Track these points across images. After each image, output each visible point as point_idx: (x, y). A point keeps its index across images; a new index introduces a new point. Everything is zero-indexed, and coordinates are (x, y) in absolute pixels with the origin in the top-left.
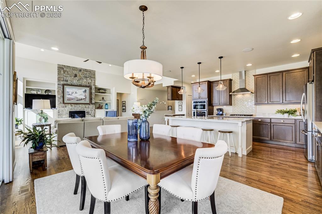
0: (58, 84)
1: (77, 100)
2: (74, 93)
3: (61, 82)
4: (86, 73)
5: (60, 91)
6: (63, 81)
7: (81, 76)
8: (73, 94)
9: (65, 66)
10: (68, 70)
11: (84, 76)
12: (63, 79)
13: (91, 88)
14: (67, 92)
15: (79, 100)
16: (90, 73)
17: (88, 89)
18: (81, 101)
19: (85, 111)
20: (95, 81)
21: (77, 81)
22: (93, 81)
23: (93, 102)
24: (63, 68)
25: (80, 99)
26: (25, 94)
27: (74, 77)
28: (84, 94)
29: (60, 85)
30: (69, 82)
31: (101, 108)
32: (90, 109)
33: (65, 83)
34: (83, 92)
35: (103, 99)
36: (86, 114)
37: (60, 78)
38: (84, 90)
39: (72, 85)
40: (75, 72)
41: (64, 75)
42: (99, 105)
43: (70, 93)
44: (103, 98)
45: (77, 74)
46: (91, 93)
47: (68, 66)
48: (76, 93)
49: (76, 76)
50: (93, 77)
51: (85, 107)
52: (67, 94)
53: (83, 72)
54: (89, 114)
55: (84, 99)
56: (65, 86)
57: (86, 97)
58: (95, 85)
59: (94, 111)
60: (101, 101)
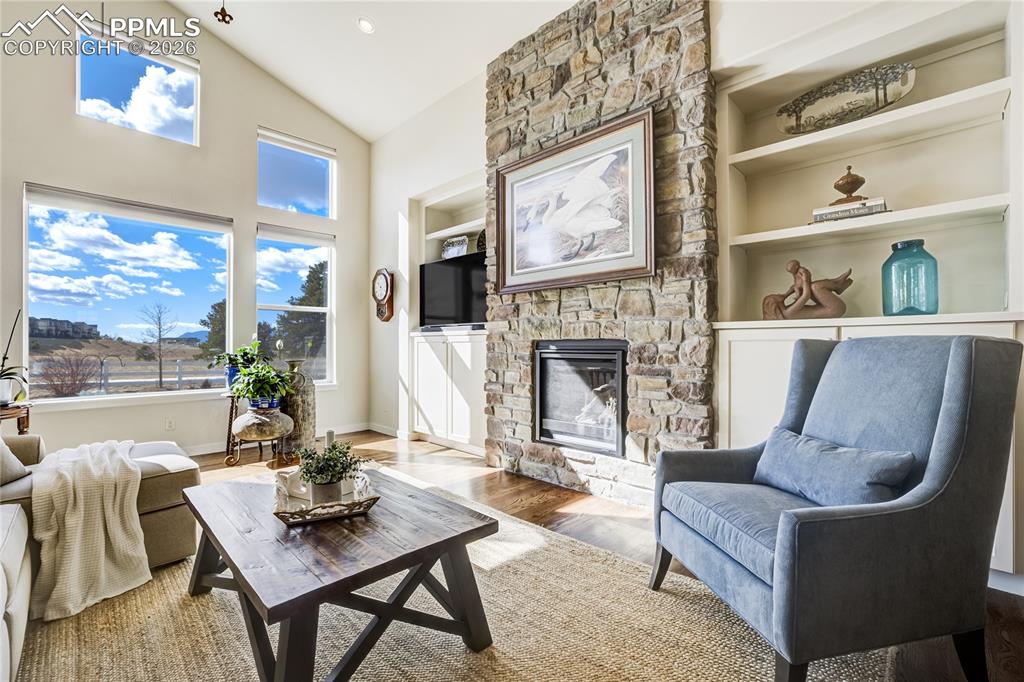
0: (488, 180)
3: (500, 159)
5: (493, 217)
6: (508, 146)
7: (593, 53)
9: (511, 51)
10: (523, 66)
11: (615, 39)
12: (506, 138)
14: (518, 213)
15: (577, 254)
18: (590, 257)
19: (624, 344)
20: (705, 26)
24: (503, 73)
26: (421, 267)
27: (556, 91)
29: (492, 181)
30: (528, 147)
32: (657, 328)
33: (514, 156)
34: (603, 178)
35: (850, 199)
36: (630, 364)
37: (494, 143)
38: (609, 158)
39: (543, 154)
40: (556, 55)
41: (510, 109)
44: (850, 186)
45: (567, 63)
48: (561, 202)
49: (563, 75)
51: (623, 307)
52: (518, 229)
54: (658, 374)
55: (610, 233)
56: (508, 179)
57: (624, 219)
58: (715, 67)
59: (695, 340)
60: (821, 219)
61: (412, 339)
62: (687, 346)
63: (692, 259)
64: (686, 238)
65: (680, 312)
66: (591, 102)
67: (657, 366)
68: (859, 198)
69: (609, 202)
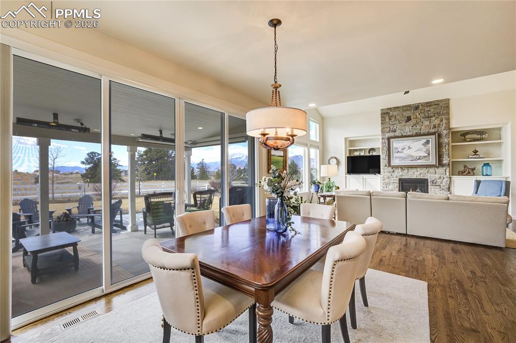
0: (382, 139)
1: (411, 161)
2: (407, 148)
3: (387, 134)
4: (428, 109)
5: (385, 148)
6: (390, 131)
7: (418, 116)
8: (404, 151)
9: (390, 108)
10: (395, 113)
11: (425, 115)
12: (388, 129)
13: (440, 136)
14: (395, 148)
15: (415, 160)
16: (436, 106)
17: (432, 138)
18: (419, 161)
19: (428, 179)
20: (448, 119)
21: (411, 128)
22: (444, 121)
23: (445, 161)
24: (387, 113)
25: (418, 158)
26: (348, 157)
27: (406, 122)
28: (424, 149)
29: (385, 139)
30: (397, 134)
31: (469, 173)
32: (437, 177)
33: (392, 134)
34: (423, 145)
35: (475, 155)
36: (429, 184)
37: (384, 130)
38: (424, 141)
39: (402, 137)
40: (407, 114)
41: (391, 123)
42: (465, 166)
43: (400, 150)
44: (476, 152)
45: (410, 116)
46: (439, 146)
47: (395, 108)
48: (409, 148)
49: (409, 119)
50: (445, 112)
51: (428, 172)
52: (395, 152)
53: (421, 110)
54: (437, 186)
55: (424, 157)
56: (392, 140)
57: (429, 154)
58: (450, 127)
59: (447, 179)
60: (471, 158)
61: (346, 177)
62: (445, 180)
63: (446, 164)
64: (444, 159)
65: (442, 174)
66: (418, 127)
67: (437, 184)
68: (478, 155)
69: (424, 150)
